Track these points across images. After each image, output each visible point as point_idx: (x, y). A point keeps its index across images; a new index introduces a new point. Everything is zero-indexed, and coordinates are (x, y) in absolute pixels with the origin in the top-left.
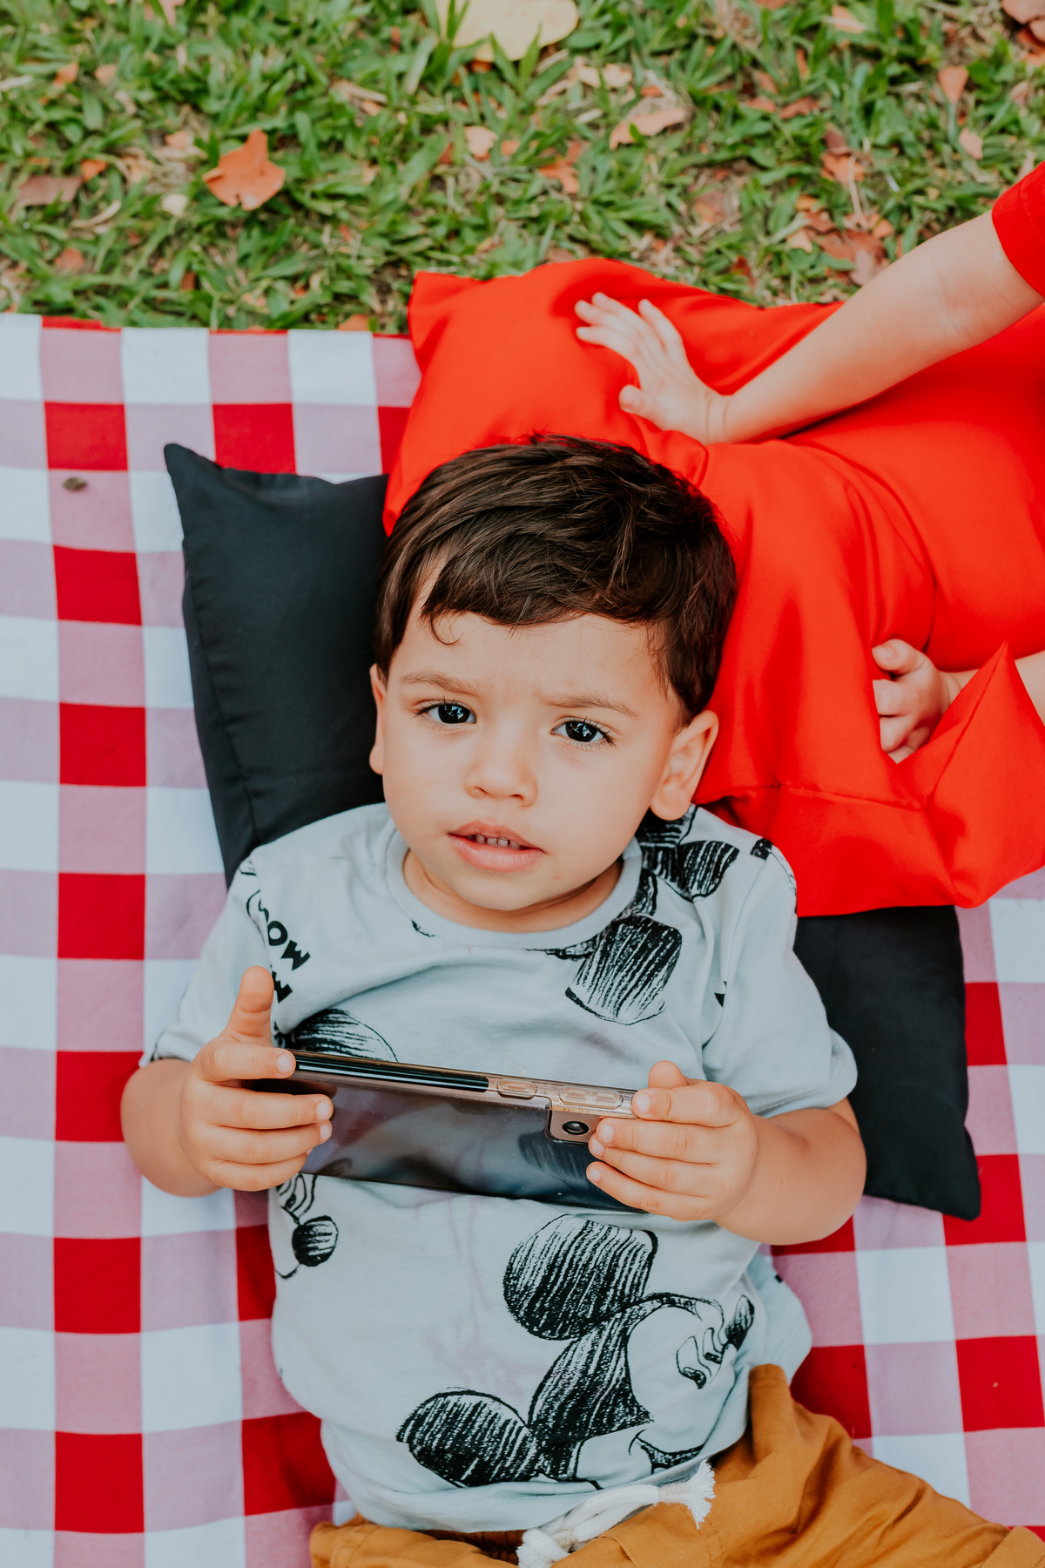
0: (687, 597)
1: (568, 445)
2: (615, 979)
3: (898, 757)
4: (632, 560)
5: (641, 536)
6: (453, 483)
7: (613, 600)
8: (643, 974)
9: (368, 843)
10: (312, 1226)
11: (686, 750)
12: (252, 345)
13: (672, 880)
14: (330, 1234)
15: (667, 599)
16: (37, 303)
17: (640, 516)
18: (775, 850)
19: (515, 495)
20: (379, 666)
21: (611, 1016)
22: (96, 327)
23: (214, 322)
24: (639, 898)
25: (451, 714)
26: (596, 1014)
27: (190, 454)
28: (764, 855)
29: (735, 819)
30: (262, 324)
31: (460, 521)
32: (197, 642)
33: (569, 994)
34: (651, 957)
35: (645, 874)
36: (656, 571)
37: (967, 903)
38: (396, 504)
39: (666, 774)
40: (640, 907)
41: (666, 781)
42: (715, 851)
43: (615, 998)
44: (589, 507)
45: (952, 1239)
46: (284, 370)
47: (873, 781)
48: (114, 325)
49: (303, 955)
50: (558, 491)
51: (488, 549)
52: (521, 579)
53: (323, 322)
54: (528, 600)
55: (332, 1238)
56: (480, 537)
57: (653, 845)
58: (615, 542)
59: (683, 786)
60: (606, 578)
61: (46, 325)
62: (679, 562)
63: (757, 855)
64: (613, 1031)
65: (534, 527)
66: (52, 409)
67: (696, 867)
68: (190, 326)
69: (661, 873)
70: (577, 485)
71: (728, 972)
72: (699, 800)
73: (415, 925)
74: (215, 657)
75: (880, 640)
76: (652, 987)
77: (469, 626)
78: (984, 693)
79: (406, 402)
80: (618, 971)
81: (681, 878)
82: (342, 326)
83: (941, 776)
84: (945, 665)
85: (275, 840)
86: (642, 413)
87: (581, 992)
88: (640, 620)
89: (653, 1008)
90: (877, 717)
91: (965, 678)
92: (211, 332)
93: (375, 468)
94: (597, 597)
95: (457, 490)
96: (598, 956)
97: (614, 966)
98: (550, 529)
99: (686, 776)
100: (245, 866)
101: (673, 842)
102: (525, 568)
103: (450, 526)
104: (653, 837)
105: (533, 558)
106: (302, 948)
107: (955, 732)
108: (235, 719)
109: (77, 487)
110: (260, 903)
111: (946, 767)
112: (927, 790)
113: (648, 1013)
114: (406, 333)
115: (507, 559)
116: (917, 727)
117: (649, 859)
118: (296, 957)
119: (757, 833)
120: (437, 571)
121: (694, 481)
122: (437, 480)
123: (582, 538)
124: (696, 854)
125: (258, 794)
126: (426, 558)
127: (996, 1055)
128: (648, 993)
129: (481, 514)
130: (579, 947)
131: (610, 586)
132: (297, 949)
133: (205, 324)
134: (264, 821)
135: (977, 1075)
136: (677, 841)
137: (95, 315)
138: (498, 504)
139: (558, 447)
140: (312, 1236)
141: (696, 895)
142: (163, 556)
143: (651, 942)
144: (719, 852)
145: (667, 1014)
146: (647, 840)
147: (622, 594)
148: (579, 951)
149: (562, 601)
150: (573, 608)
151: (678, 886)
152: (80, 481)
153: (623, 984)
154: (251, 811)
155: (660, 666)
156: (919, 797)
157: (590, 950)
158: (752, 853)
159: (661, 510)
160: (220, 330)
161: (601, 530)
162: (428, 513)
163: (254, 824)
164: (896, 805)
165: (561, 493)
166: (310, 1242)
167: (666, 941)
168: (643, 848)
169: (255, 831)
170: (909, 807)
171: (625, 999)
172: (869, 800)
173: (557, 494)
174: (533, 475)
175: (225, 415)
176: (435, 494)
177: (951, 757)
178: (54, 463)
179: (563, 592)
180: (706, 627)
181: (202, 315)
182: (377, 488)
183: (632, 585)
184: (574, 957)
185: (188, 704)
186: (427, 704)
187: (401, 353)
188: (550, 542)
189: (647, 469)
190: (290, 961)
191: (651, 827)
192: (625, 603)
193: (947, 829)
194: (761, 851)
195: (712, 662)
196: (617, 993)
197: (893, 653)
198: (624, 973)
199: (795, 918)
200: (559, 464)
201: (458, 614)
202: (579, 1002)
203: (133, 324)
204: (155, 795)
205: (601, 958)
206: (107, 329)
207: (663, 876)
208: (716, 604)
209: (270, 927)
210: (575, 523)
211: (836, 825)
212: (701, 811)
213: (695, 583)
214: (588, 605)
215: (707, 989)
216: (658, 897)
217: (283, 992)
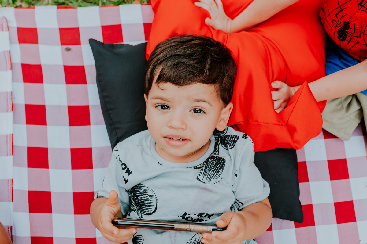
0: (224, 78)
1: (192, 37)
2: (209, 173)
3: (278, 111)
4: (210, 68)
5: (212, 62)
6: (164, 48)
7: (205, 79)
8: (216, 171)
9: (146, 141)
10: (137, 237)
11: (225, 113)
12: (110, 10)
13: (223, 145)
14: (142, 240)
15: (219, 78)
16: (55, 2)
17: (212, 56)
18: (248, 136)
19: (179, 51)
20: (146, 94)
21: (209, 183)
22: (71, 8)
23: (100, 4)
24: (215, 150)
25: (164, 107)
26: (204, 183)
27: (96, 41)
28: (246, 138)
29: (238, 129)
30: (113, 4)
31: (165, 58)
32: (100, 90)
33: (198, 178)
34: (218, 167)
35: (216, 144)
36: (216, 71)
37: (298, 148)
38: (149, 52)
39: (220, 119)
40: (215, 153)
41: (220, 121)
42: (233, 137)
43: (209, 178)
44: (198, 55)
45: (296, 226)
46: (119, 15)
47: (273, 119)
48: (75, 7)
49: (131, 172)
50: (190, 50)
51: (172, 66)
52: (181, 74)
53: (128, 2)
54: (183, 79)
55: (142, 241)
56: (170, 63)
57: (218, 136)
58: (205, 64)
59: (225, 122)
60: (203, 73)
61: (58, 8)
62: (222, 68)
63: (244, 138)
64: (209, 187)
65: (184, 60)
66: (61, 30)
67: (229, 142)
68: (95, 6)
69: (220, 143)
70: (195, 49)
71: (237, 169)
72: (228, 125)
73: (158, 162)
74: (105, 94)
75: (273, 81)
76: (219, 174)
77: (169, 86)
78: (300, 94)
79: (151, 22)
80: (210, 171)
81: (225, 144)
82: (133, 3)
83: (290, 117)
84: (290, 85)
85: (122, 141)
86: (211, 25)
87: (200, 178)
88: (212, 84)
89: (219, 179)
90: (273, 101)
91: (297, 88)
92: (100, 7)
93: (144, 41)
94: (201, 78)
95: (165, 50)
96: (204, 168)
97: (208, 170)
98: (188, 61)
99: (225, 119)
100: (115, 148)
101: (223, 135)
102: (182, 71)
103: (163, 59)
104: (217, 134)
105: (184, 69)
106: (130, 170)
107: (293, 105)
108: (111, 109)
109: (69, 50)
110: (119, 158)
111: (291, 114)
112: (286, 120)
113: (218, 181)
114: (150, 3)
115: (177, 69)
116: (284, 102)
117: (217, 140)
118: (129, 172)
119: (243, 132)
120: (159, 71)
121: (225, 44)
122: (159, 47)
123: (197, 63)
124: (228, 138)
125: (117, 128)
126: (157, 68)
127: (306, 180)
128: (218, 176)
129: (170, 56)
130: (200, 165)
131: (204, 76)
132: (129, 170)
133: (98, 5)
134: (120, 135)
135: (302, 185)
136: (224, 135)
137: (70, 4)
138: (174, 54)
139: (190, 38)
140: (137, 240)
141: (229, 149)
142: (91, 66)
143: (218, 163)
144: (234, 138)
145: (223, 181)
146: (216, 135)
147: (207, 77)
148: (200, 166)
149: (192, 79)
150: (195, 81)
151: (225, 146)
152: (69, 48)
153: (211, 174)
154: (116, 132)
155: (218, 94)
156: (284, 122)
157: (203, 166)
158: (242, 138)
159: (217, 54)
160: (102, 7)
161: (201, 61)
162: (157, 56)
163: (117, 136)
164: (279, 125)
165: (191, 51)
166: (137, 241)
167: (221, 162)
168: (215, 137)
169: (117, 137)
170: (282, 125)
171: (212, 177)
172: (271, 124)
173: (190, 51)
174: (184, 46)
175: (105, 28)
176: (159, 50)
177: (292, 112)
178: (62, 44)
179: (192, 77)
180: (229, 84)
181: (97, 2)
182: (144, 46)
183: (210, 75)
184: (199, 168)
185: (99, 104)
186: (157, 105)
187: (149, 9)
188: (188, 64)
189: (214, 43)
190: (127, 173)
191: (216, 132)
192: (208, 80)
193: (292, 130)
194: (245, 137)
195: (231, 92)
196: (210, 176)
197: (276, 84)
198: (211, 171)
199: (254, 153)
200: (190, 43)
201: (165, 83)
202: (200, 180)
203: (80, 6)
204: (93, 127)
205: (205, 168)
206: (73, 8)
207: (220, 144)
208: (232, 78)
209: (122, 165)
210: (195, 59)
211: (264, 131)
212: (229, 127)
213: (226, 74)
214: (199, 81)
215: (233, 173)
216: (219, 150)
217: (126, 181)
